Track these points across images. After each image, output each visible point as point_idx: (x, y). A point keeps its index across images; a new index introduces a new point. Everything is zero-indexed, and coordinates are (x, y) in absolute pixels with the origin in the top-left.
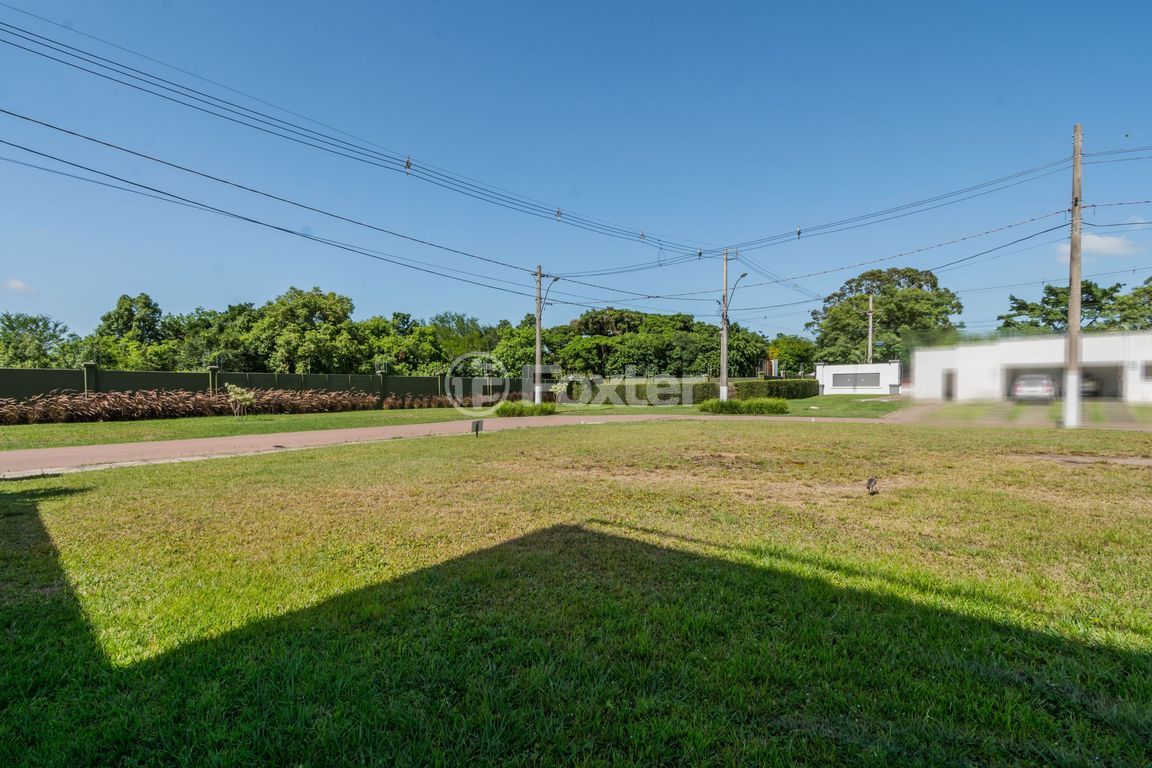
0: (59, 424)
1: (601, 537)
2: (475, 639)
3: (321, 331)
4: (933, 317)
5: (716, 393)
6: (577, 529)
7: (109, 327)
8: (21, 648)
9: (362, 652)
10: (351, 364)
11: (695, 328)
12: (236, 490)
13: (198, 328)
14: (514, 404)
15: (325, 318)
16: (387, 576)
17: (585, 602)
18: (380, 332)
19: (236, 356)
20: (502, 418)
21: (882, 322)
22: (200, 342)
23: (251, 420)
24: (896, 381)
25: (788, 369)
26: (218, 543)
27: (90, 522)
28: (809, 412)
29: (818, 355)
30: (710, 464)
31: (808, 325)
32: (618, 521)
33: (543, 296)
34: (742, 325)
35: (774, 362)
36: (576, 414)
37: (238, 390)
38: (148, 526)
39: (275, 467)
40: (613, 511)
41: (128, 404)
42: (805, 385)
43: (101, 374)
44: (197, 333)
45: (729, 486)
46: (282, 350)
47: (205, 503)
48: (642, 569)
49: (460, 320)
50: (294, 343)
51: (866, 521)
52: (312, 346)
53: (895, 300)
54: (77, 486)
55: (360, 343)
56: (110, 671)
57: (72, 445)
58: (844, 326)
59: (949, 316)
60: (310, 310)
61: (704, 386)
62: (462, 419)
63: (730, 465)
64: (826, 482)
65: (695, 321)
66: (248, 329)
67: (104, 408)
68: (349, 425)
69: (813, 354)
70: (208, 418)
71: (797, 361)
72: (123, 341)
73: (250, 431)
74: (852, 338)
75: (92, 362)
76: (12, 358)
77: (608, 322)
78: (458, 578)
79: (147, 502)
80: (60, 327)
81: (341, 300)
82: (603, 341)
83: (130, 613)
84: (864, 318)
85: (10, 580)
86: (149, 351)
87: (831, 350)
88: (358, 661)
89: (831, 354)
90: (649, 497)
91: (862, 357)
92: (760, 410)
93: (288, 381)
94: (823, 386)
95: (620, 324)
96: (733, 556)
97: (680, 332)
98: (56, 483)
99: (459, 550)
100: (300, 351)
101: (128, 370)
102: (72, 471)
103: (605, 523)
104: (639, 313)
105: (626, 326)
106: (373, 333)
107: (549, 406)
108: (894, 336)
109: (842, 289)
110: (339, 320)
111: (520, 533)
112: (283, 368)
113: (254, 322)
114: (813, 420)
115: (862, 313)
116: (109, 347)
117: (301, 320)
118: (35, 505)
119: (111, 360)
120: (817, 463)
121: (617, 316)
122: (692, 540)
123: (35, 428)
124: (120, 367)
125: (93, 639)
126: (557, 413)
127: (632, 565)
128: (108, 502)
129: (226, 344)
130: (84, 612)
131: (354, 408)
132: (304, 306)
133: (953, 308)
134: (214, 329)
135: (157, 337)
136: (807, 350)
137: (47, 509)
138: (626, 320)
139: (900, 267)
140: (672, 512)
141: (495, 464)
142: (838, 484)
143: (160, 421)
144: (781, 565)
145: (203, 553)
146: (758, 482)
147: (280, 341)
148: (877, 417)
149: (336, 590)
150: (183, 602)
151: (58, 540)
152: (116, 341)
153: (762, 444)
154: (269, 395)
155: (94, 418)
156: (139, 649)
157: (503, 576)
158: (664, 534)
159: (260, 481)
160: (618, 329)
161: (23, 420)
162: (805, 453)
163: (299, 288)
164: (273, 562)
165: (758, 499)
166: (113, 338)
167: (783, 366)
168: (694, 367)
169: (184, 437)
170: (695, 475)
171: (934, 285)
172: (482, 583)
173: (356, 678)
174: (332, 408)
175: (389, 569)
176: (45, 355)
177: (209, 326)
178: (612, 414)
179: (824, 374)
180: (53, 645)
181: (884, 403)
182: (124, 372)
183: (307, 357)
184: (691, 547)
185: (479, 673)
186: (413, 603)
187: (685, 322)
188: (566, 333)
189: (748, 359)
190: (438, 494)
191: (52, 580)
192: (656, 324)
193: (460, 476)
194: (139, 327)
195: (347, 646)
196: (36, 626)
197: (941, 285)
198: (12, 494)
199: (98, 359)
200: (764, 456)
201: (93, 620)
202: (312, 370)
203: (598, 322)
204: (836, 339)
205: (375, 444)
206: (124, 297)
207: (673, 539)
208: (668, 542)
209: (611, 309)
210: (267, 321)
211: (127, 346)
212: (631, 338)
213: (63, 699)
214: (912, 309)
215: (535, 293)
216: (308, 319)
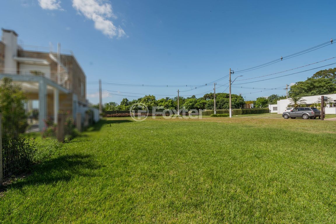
15: (150, 100)
35: (251, 105)
52: (148, 105)
55: (156, 104)
69: (267, 102)
71: (262, 104)
76: (110, 109)
81: (154, 97)
86: (126, 107)
94: (271, 110)
106: (160, 102)
110: (153, 100)
119: (121, 109)
132: (147, 98)
135: (128, 105)
163: (147, 95)
168: (223, 107)
176: (114, 109)
177: (134, 102)
179: (271, 107)
182: (123, 111)
194: (125, 103)
206: (124, 99)
210: (142, 101)
216: (148, 101)
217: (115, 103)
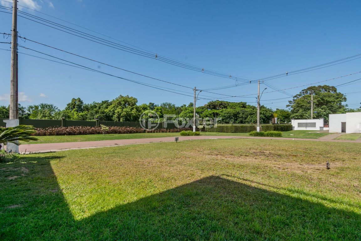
0: (55, 136)
1: (228, 181)
2: (193, 219)
3: (128, 108)
4: (335, 103)
5: (255, 129)
6: (218, 177)
7: (69, 108)
8: (47, 211)
9: (154, 221)
10: (136, 119)
11: (247, 107)
12: (106, 158)
13: (93, 108)
14: (186, 132)
15: (129, 104)
16: (157, 192)
17: (230, 207)
18: (145, 109)
19: (104, 116)
20: (183, 136)
21: (316, 105)
22: (94, 112)
23: (108, 136)
24: (322, 126)
25: (281, 121)
26: (103, 176)
27: (65, 168)
28: (290, 136)
29: (292, 116)
30: (260, 155)
31: (287, 106)
32: (233, 175)
33: (196, 96)
34: (265, 106)
35: (276, 119)
36: (207, 136)
37: (104, 126)
38: (82, 169)
39: (117, 151)
40: (230, 171)
41: (74, 130)
42: (287, 127)
43: (67, 121)
44: (93, 109)
45: (270, 163)
46: (116, 114)
47: (98, 163)
48: (247, 195)
49: (169, 105)
50: (120, 112)
51: (330, 180)
52: (125, 113)
53: (321, 97)
54: (61, 155)
55: (139, 112)
56: (74, 221)
57: (58, 142)
58: (301, 106)
59: (342, 102)
60: (125, 102)
61: (251, 127)
62: (170, 136)
63: (268, 155)
64: (308, 163)
65: (247, 104)
66: (107, 108)
67: (67, 131)
68: (136, 137)
69: (289, 116)
70: (95, 135)
71: (284, 118)
72: (72, 111)
73: (107, 139)
74: (304, 110)
75: (64, 118)
76: (42, 116)
77: (217, 105)
78: (181, 194)
79: (81, 161)
80: (56, 108)
81: (134, 99)
82: (215, 111)
83: (79, 200)
84: (309, 103)
85: (43, 187)
86: (80, 114)
87: (297, 114)
88: (154, 224)
89: (297, 116)
90: (241, 167)
91: (309, 116)
92: (272, 135)
93: (118, 124)
94: (294, 127)
95: (221, 106)
96: (282, 192)
97: (242, 108)
98: (55, 154)
99: (180, 183)
100: (122, 115)
101: (74, 120)
102: (59, 151)
103: (229, 176)
104: (227, 102)
105: (223, 106)
106: (143, 109)
107: (198, 132)
108: (320, 109)
109: (300, 93)
110: (133, 105)
111: (199, 178)
112: (117, 120)
113: (109, 106)
114: (293, 139)
115: (308, 101)
116: (69, 113)
117: (122, 105)
118: (49, 161)
119: (69, 117)
120: (301, 156)
121: (220, 103)
122: (263, 184)
123: (48, 137)
124: (72, 119)
125: (69, 209)
126: (201, 135)
127: (243, 193)
128: (70, 161)
129: (101, 113)
130: (65, 199)
131: (137, 132)
132: (123, 101)
133: (343, 99)
134: (98, 108)
135: (82, 110)
136: (288, 114)
137: (53, 163)
138: (223, 104)
139: (322, 85)
140: (252, 173)
141: (185, 152)
142: (312, 164)
143: (82, 135)
144: (302, 197)
145: (99, 180)
146: (281, 163)
147: (116, 111)
148: (317, 139)
149: (142, 196)
150: (95, 197)
151: (57, 174)
152: (71, 112)
153: (277, 148)
154: (112, 128)
155: (64, 134)
156: (83, 213)
157: (197, 194)
158: (252, 181)
159: (113, 156)
160: (220, 108)
161: (45, 134)
162: (295, 152)
163: (122, 96)
164: (121, 184)
165: (283, 169)
166: (70, 111)
167: (279, 120)
168: (247, 120)
169: (89, 141)
170: (256, 159)
171: (335, 91)
172: (190, 196)
173: (154, 231)
174: (131, 132)
175: (158, 189)
176: (51, 116)
177: (96, 107)
178: (219, 136)
179: (295, 123)
180: (56, 211)
181: (318, 133)
182: (73, 121)
183: (123, 117)
184: (264, 187)
185: (197, 234)
186: (168, 202)
187: (243, 105)
188: (203, 109)
189: (266, 118)
190: (168, 162)
191: (55, 187)
192: (233, 105)
193: (174, 156)
194: (77, 107)
195: (149, 218)
196: (51, 203)
197: (338, 92)
198: (42, 158)
199: (66, 117)
200: (280, 152)
201: (68, 202)
202: (125, 120)
203: (214, 105)
204: (298, 110)
205: (145, 144)
206: (74, 99)
207: (256, 184)
208: (253, 185)
209: (218, 101)
210: (113, 105)
211: (73, 113)
212: (225, 110)
213: (60, 231)
214: (327, 100)
215: (194, 95)
216: (124, 105)
217: (52, 106)
